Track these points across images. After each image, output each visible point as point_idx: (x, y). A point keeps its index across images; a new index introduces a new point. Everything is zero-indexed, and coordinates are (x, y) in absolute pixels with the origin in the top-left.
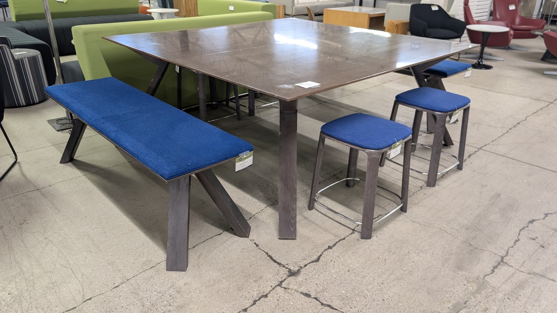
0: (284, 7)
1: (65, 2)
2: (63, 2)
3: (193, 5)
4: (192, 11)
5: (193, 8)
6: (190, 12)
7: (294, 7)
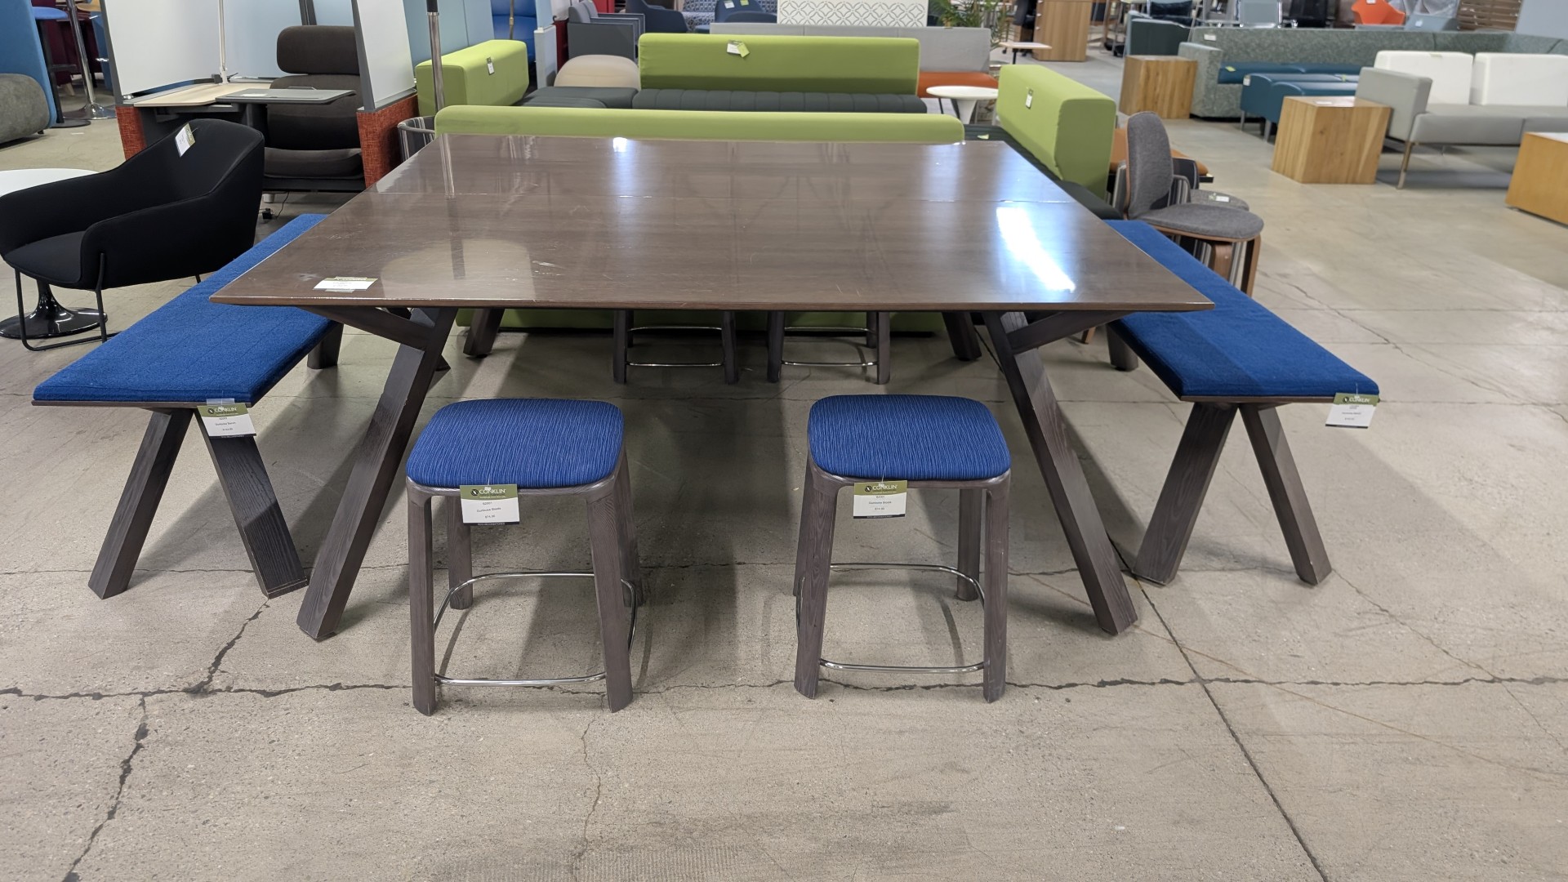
0: (1390, 113)
1: (743, 55)
2: (739, 55)
3: (1169, 86)
4: (1163, 100)
5: (1168, 92)
6: (1156, 103)
7: (1419, 117)
